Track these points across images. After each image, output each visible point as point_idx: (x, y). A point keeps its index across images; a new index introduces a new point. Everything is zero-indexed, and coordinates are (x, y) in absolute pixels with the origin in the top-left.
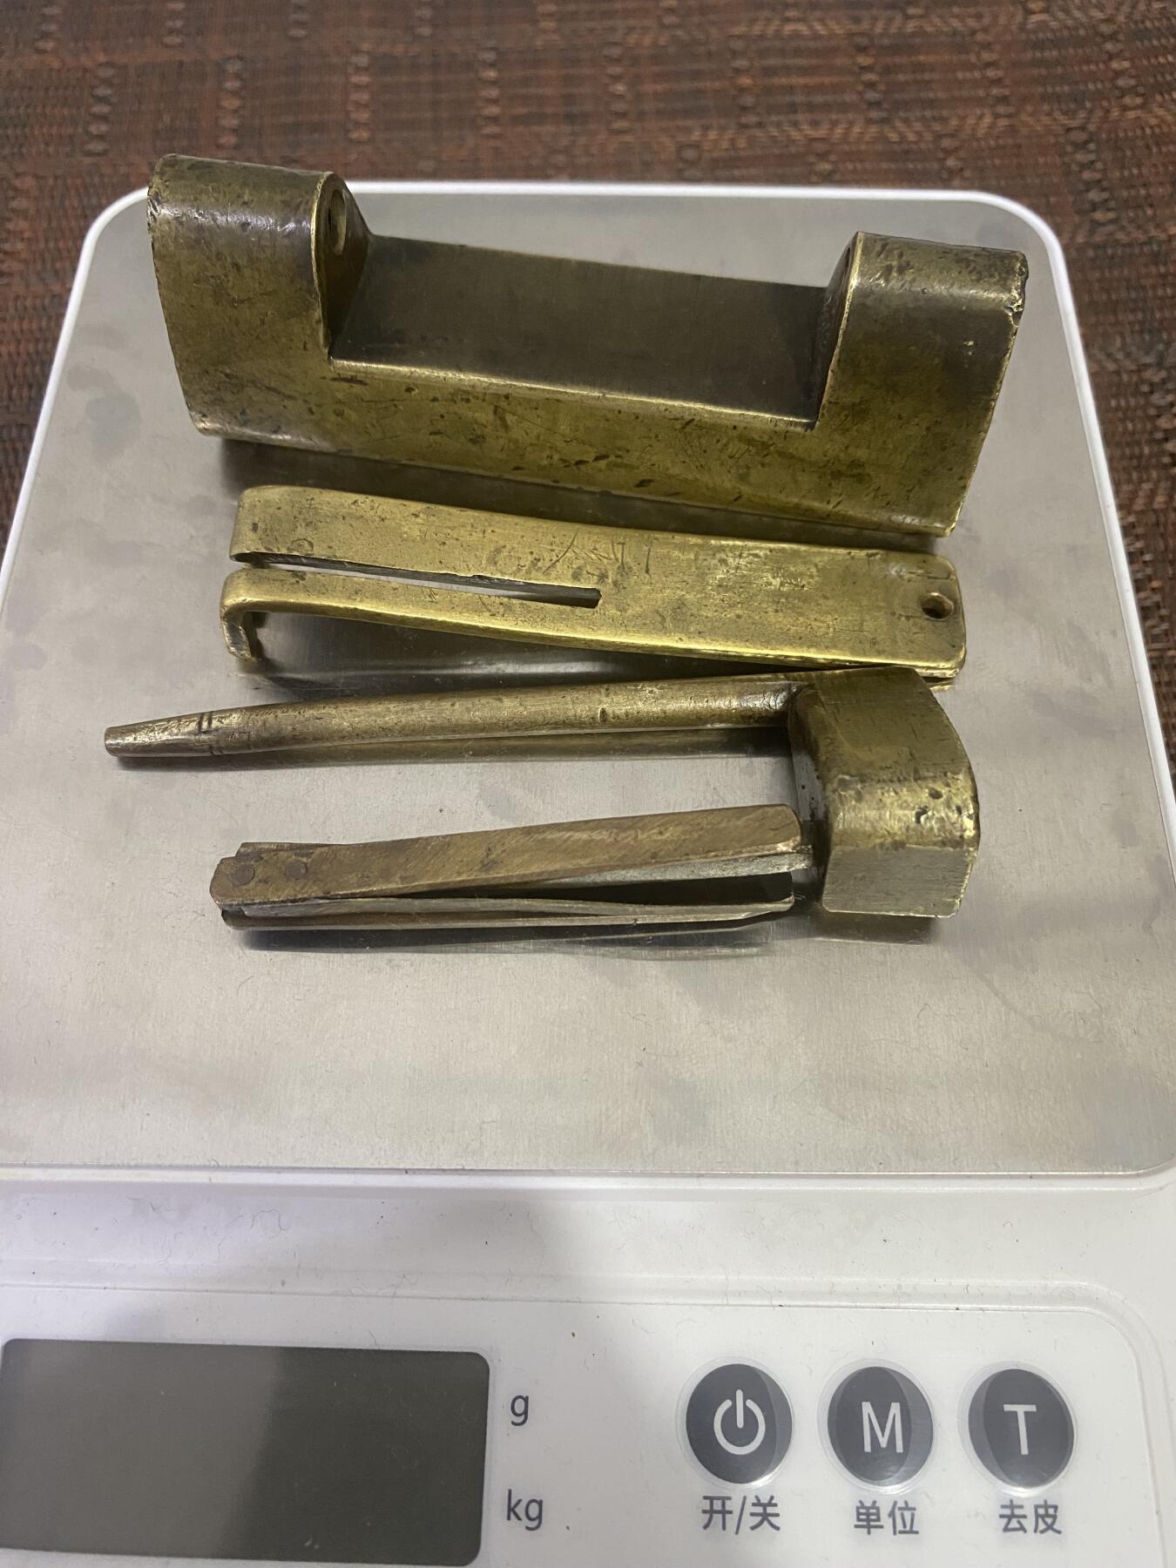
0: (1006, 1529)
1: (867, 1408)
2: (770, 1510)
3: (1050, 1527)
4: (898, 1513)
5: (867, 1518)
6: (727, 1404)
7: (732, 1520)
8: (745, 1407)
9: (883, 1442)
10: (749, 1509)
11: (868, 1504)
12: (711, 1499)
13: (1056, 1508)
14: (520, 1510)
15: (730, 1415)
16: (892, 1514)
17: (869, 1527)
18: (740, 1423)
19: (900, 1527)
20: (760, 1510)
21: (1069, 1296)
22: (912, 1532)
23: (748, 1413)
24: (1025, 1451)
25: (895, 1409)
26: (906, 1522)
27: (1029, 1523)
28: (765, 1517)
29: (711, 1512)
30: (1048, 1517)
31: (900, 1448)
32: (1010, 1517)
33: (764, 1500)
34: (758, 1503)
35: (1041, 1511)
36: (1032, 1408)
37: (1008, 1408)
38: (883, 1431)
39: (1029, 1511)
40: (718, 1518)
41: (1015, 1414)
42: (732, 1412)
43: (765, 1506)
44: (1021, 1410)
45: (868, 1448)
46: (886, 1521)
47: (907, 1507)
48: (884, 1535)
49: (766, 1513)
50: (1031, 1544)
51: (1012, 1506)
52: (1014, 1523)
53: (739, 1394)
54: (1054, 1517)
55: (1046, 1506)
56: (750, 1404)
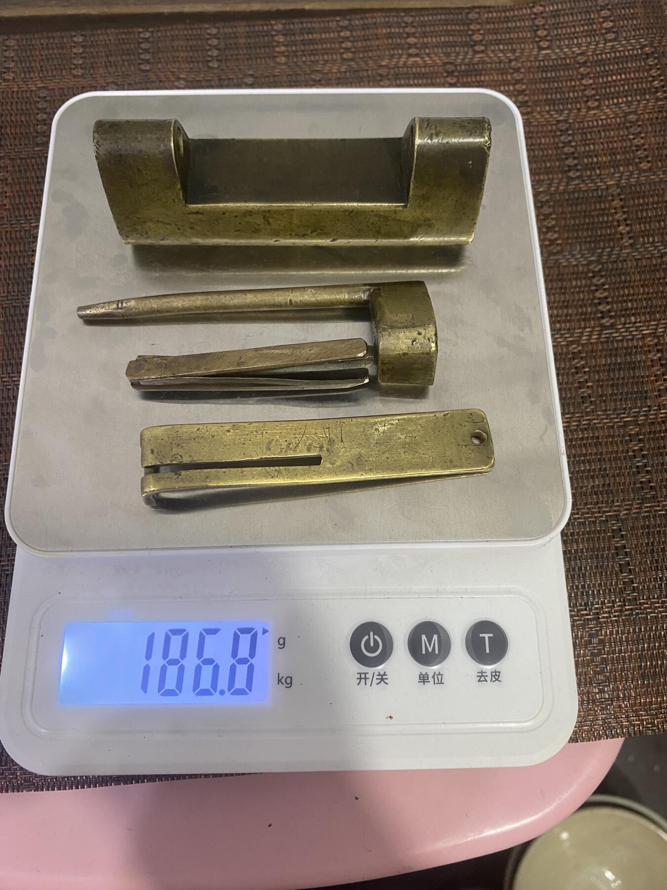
0: (479, 681)
1: (424, 637)
2: (384, 677)
3: (497, 680)
4: (436, 677)
5: (423, 679)
6: (367, 637)
7: (369, 682)
8: (374, 639)
9: (430, 650)
10: (376, 677)
11: (424, 673)
12: (360, 674)
13: (499, 672)
14: (283, 681)
15: (368, 641)
16: (433, 677)
17: (424, 682)
18: (372, 644)
19: (436, 681)
20: (380, 677)
21: (509, 592)
22: (441, 683)
23: (375, 640)
24: (488, 651)
25: (435, 637)
26: (439, 679)
27: (489, 679)
28: (382, 679)
29: (360, 679)
30: (496, 676)
31: (437, 652)
32: (481, 677)
33: (382, 673)
34: (379, 675)
35: (494, 674)
36: (491, 635)
37: (481, 635)
38: (430, 645)
39: (489, 674)
40: (363, 681)
41: (484, 638)
42: (369, 640)
43: (382, 676)
44: (486, 636)
45: (424, 652)
46: (431, 679)
47: (439, 674)
48: (430, 685)
49: (382, 678)
50: (489, 686)
51: (482, 672)
52: (482, 679)
53: (372, 634)
54: (499, 676)
55: (496, 672)
56: (376, 637)
